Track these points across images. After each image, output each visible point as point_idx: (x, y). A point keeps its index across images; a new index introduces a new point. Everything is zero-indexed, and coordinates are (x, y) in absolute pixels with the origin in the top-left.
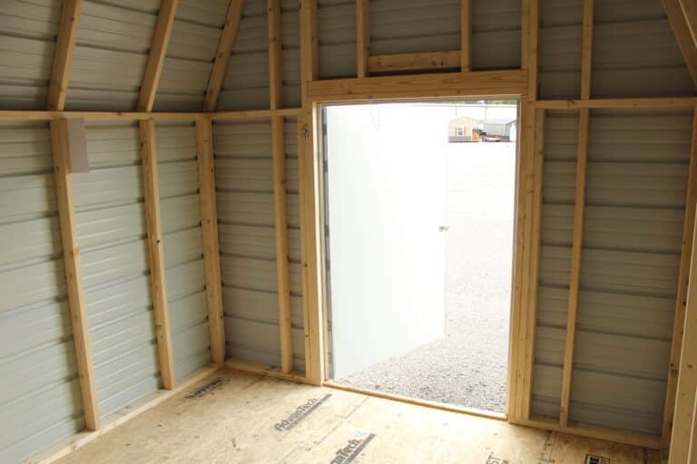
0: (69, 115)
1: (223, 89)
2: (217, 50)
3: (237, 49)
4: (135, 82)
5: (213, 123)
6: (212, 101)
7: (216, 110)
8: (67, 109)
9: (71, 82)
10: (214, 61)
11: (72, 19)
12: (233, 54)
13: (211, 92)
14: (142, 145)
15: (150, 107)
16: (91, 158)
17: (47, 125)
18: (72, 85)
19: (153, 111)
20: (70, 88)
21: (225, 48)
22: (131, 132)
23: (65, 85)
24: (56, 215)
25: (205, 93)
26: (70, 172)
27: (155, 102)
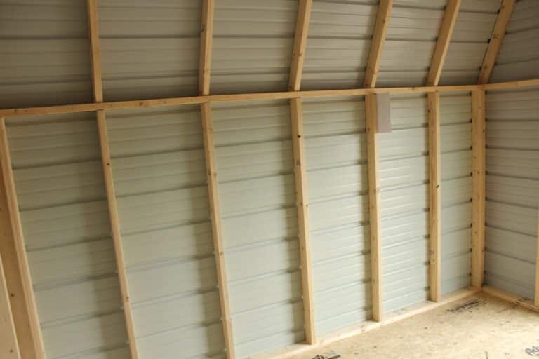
0: (378, 91)
1: (496, 64)
2: (493, 32)
3: (509, 30)
4: (426, 64)
5: (486, 93)
6: (487, 74)
7: (489, 82)
8: (377, 86)
9: (381, 67)
10: (489, 41)
11: (384, 22)
12: (506, 33)
13: (486, 68)
14: (429, 111)
15: (436, 82)
16: (393, 122)
17: (363, 98)
18: (381, 69)
19: (440, 85)
20: (380, 71)
21: (500, 30)
22: (421, 102)
23: (376, 69)
24: (366, 163)
25: (480, 68)
26: (378, 131)
27: (441, 78)
